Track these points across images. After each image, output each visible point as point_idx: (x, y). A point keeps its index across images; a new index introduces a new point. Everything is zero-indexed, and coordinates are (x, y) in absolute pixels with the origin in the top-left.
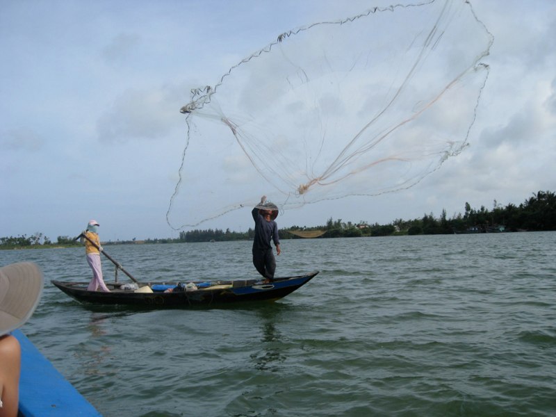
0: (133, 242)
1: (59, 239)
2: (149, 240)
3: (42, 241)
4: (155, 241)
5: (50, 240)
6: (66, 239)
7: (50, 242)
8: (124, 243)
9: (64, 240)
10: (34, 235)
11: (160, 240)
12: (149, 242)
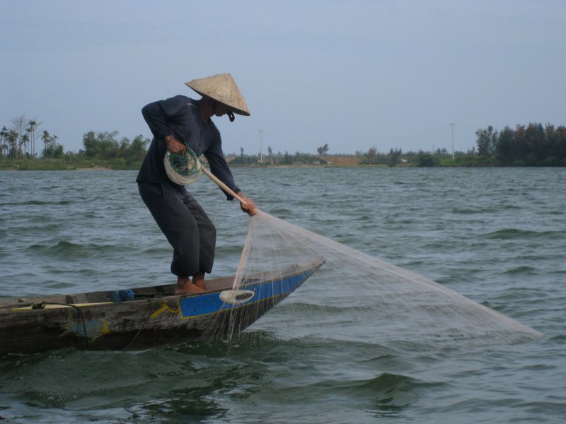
0: (321, 159)
1: (89, 141)
2: (372, 152)
3: (36, 147)
4: (394, 159)
5: (58, 142)
6: (108, 144)
7: (61, 148)
8: (288, 160)
9: (104, 145)
10: (10, 127)
11: (410, 155)
12: (371, 159)
